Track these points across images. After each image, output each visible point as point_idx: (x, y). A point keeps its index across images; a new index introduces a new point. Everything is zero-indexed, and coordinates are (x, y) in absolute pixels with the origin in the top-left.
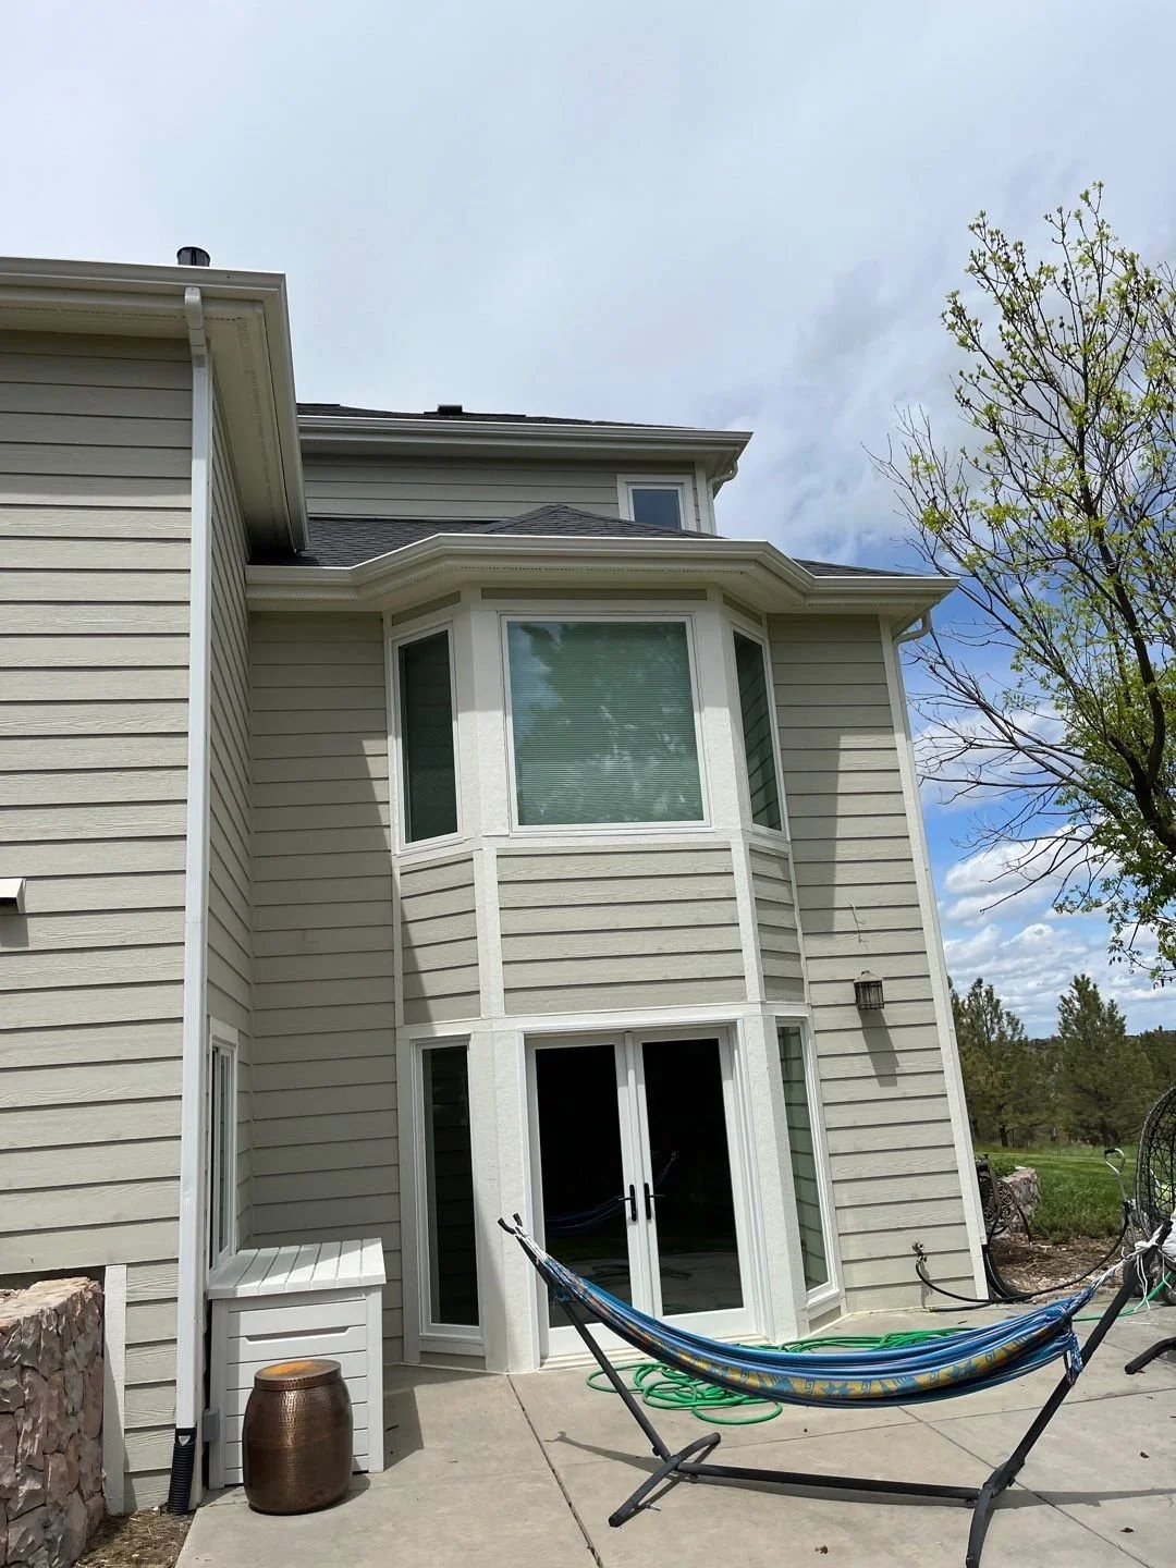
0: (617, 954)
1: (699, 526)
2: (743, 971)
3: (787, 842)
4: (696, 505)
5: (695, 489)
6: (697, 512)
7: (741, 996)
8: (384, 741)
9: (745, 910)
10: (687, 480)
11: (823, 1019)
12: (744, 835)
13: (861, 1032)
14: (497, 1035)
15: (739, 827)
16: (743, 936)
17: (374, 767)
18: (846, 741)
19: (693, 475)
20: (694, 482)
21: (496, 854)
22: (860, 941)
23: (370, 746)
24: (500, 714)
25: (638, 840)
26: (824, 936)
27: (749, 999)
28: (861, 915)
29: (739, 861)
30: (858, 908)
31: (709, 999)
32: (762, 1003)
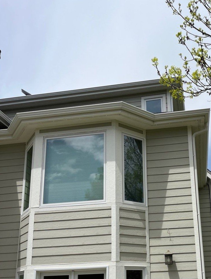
0: (69, 245)
1: (167, 110)
2: (111, 251)
3: (146, 207)
4: (167, 103)
5: (166, 98)
6: (167, 105)
7: (109, 259)
8: (22, 181)
9: (114, 230)
10: (164, 96)
11: (154, 268)
12: (116, 204)
13: (168, 273)
14: (28, 271)
15: (115, 201)
16: (112, 239)
17: (19, 189)
18: (171, 171)
19: (166, 94)
20: (166, 96)
21: (34, 213)
22: (170, 240)
23: (18, 183)
24: (40, 169)
25: (81, 207)
26: (157, 239)
27: (112, 260)
28: (171, 231)
29: (114, 213)
30: (169, 229)
31: (99, 260)
32: (117, 262)
